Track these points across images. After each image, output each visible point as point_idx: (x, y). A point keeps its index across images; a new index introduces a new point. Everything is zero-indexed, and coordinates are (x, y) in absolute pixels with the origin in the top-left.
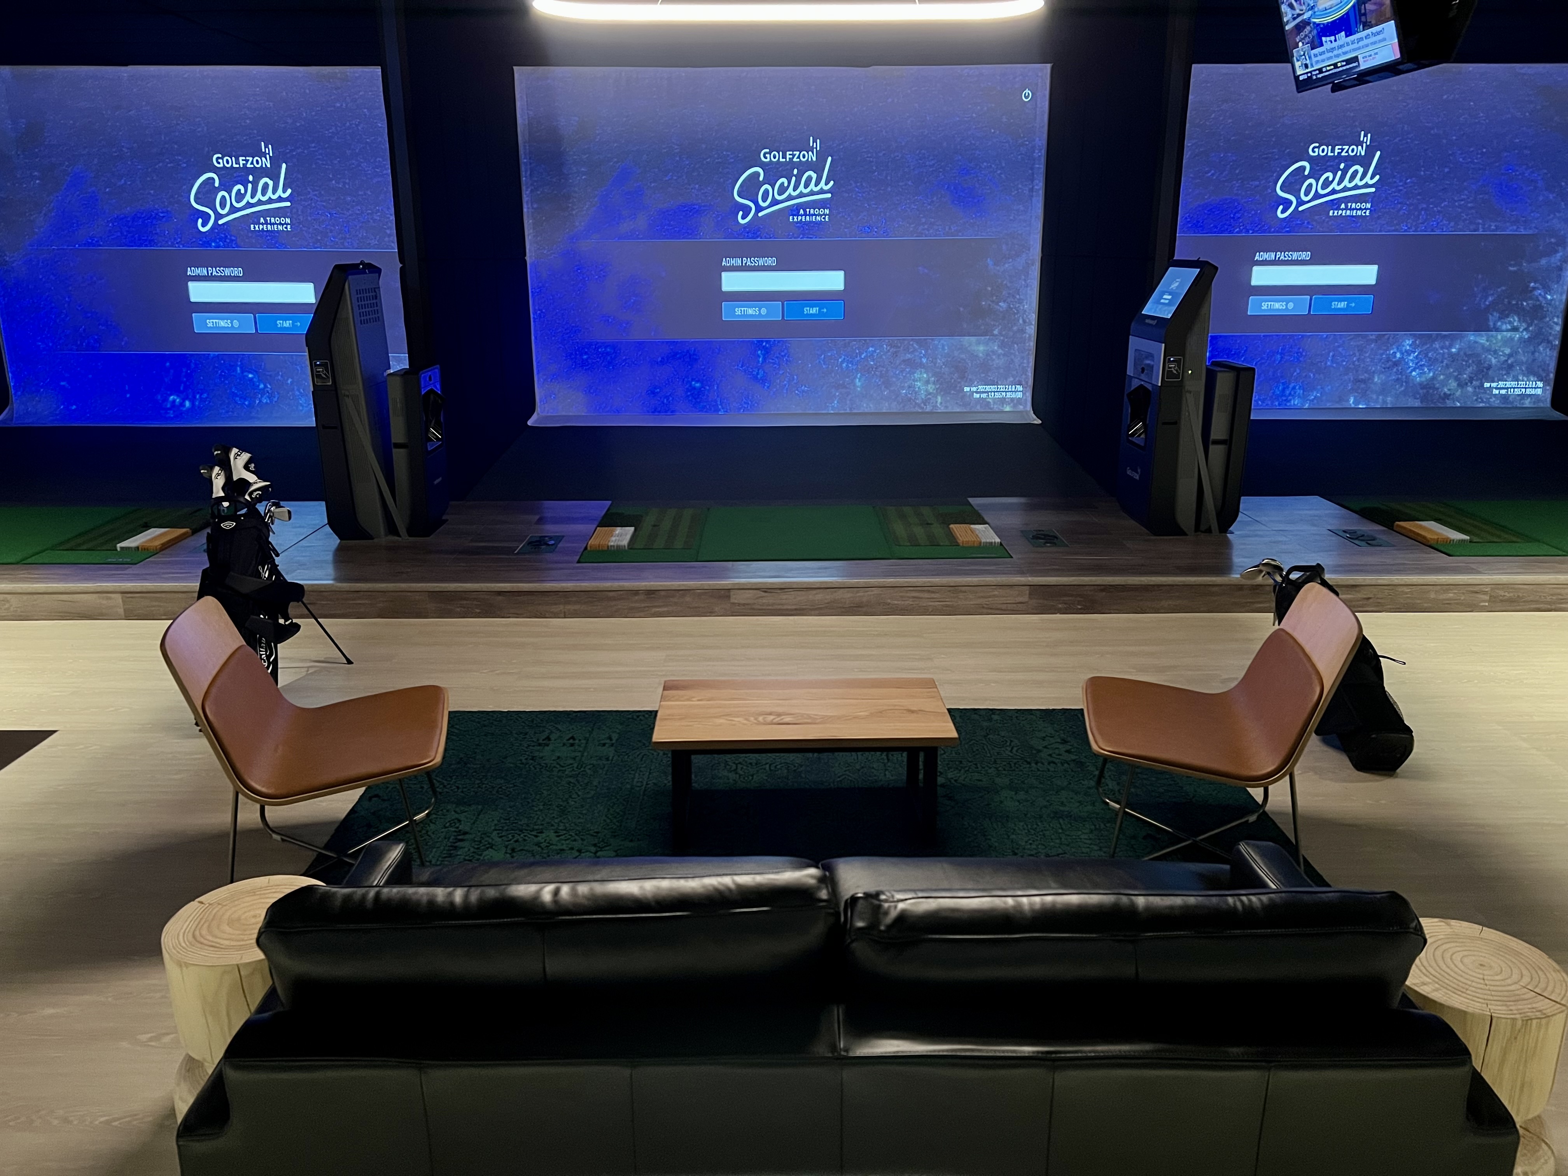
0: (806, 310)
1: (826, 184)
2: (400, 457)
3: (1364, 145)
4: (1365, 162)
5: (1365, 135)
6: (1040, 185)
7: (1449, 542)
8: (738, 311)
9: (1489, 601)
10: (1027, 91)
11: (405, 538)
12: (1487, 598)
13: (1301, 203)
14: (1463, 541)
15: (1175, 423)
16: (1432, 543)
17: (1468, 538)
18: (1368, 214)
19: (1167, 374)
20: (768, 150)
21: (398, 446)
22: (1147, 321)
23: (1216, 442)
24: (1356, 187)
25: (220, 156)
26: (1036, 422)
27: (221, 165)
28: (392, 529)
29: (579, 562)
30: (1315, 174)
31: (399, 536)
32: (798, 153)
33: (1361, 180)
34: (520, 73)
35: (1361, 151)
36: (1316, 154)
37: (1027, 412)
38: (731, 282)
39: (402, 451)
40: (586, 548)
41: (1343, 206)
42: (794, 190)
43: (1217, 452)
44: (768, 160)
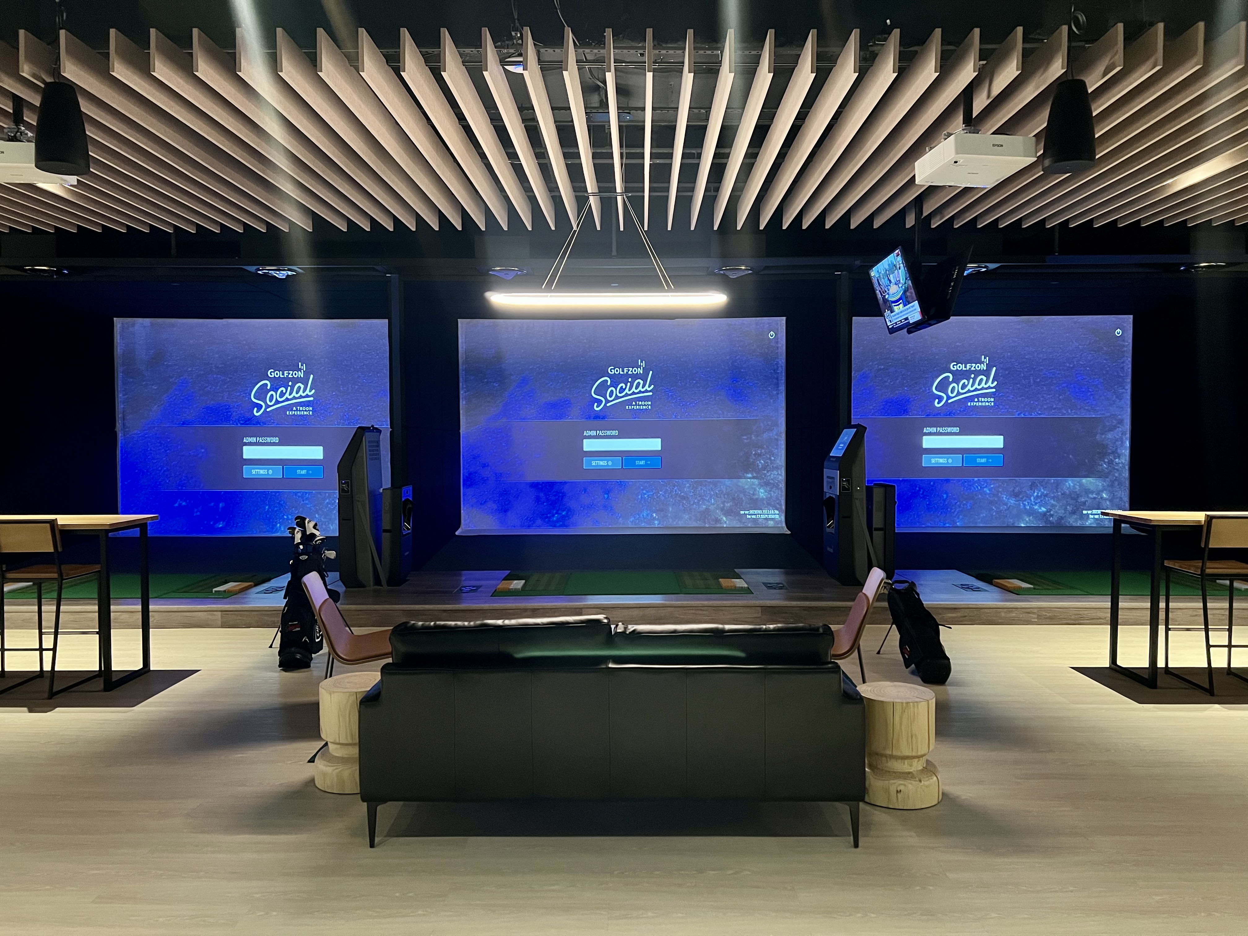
0: (637, 462)
1: (649, 387)
2: (386, 537)
3: (985, 364)
4: (986, 373)
5: (985, 358)
6: (783, 388)
7: (1020, 588)
8: (594, 463)
9: (1037, 618)
10: (772, 332)
11: (385, 587)
12: (1035, 616)
13: (949, 398)
14: (1030, 588)
15: (849, 517)
16: (1010, 589)
17: (1032, 586)
18: (992, 404)
19: (842, 488)
20: (613, 367)
21: (385, 531)
22: (831, 459)
23: (877, 529)
24: (983, 389)
25: (273, 370)
26: (787, 533)
27: (273, 376)
28: (378, 582)
29: (491, 596)
30: (956, 381)
31: (382, 586)
32: (631, 369)
33: (986, 384)
34: (462, 323)
35: (984, 367)
36: (955, 369)
37: (782, 527)
38: (589, 445)
39: (388, 534)
40: (496, 590)
41: (976, 400)
42: (629, 391)
43: (878, 535)
44: (613, 373)
